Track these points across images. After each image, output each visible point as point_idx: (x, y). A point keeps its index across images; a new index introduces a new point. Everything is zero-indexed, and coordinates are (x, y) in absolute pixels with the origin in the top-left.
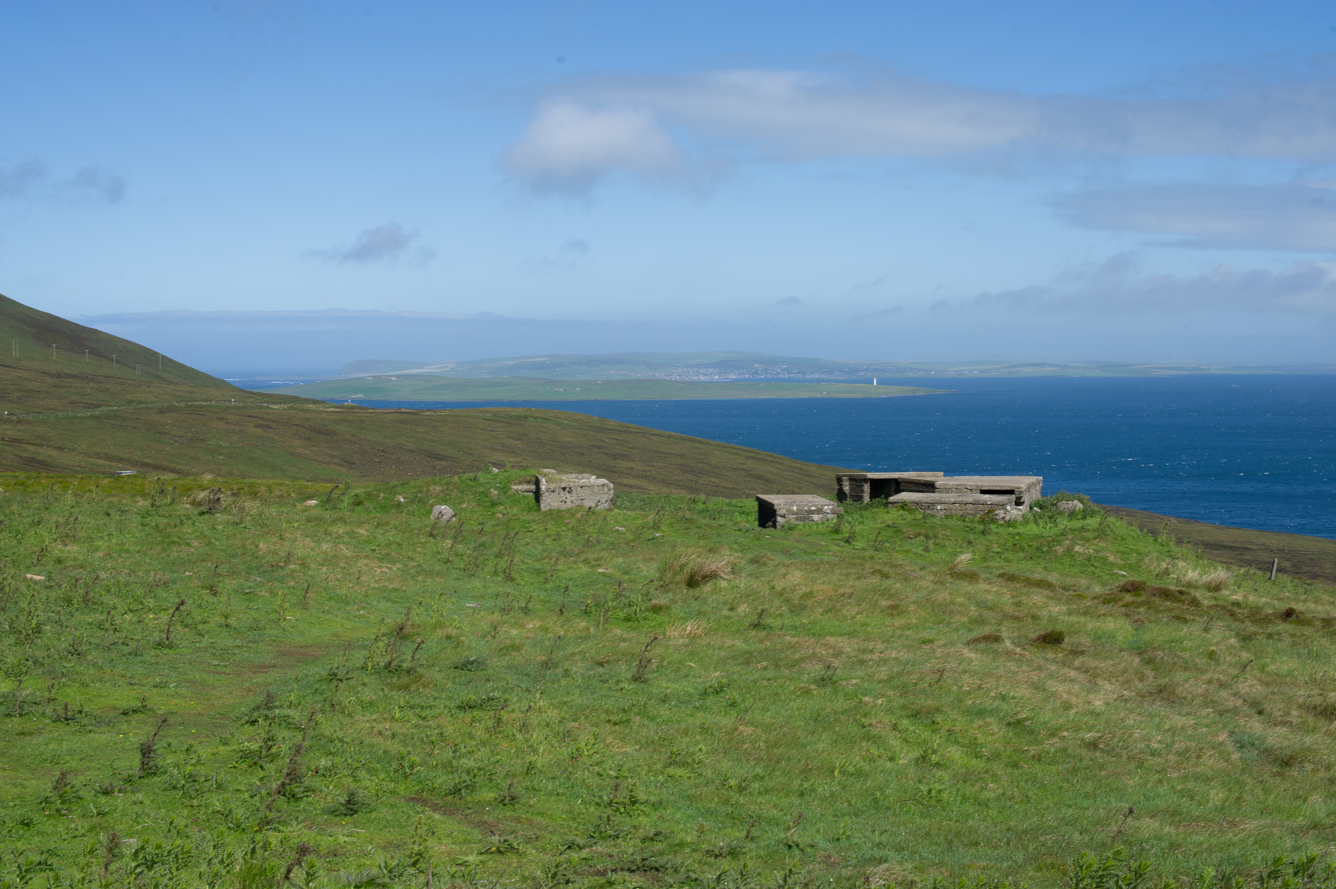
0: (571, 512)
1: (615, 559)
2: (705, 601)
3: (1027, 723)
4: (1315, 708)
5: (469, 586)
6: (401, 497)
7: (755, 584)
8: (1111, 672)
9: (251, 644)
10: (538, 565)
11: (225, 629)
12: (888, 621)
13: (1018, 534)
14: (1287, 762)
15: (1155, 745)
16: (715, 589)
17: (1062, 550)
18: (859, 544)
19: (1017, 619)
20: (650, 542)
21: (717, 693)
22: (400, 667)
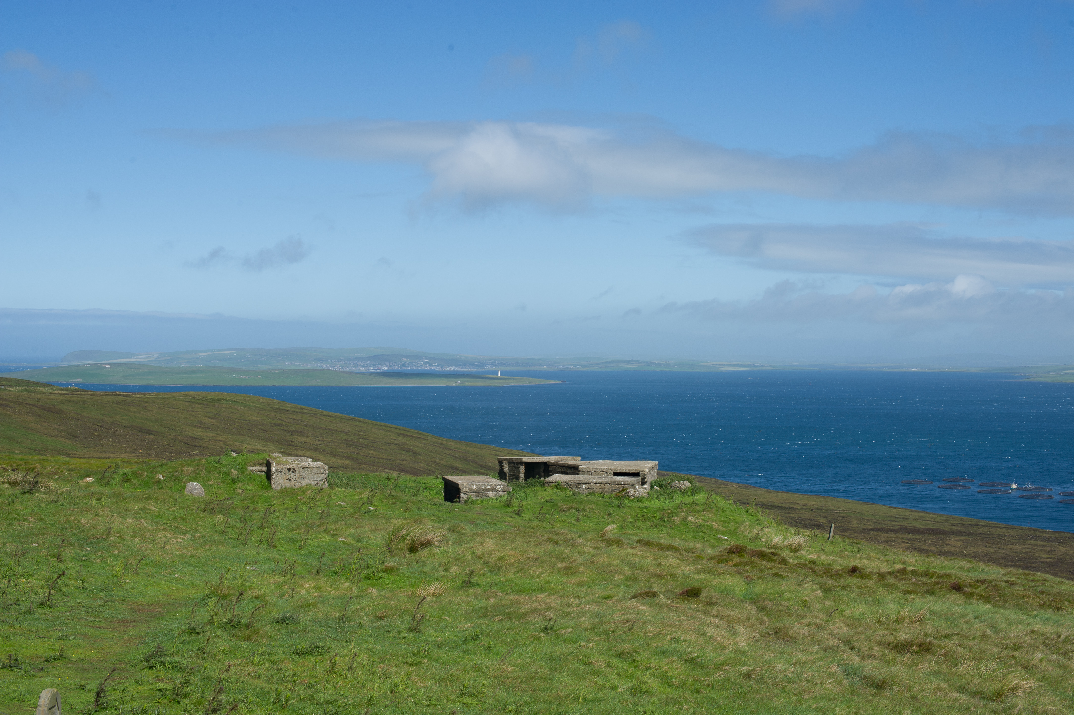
0: (303, 490)
1: (348, 529)
2: (424, 564)
3: (699, 660)
4: (889, 644)
5: (245, 553)
6: (160, 475)
7: (460, 549)
8: (739, 619)
9: (110, 603)
10: (291, 535)
11: (82, 591)
12: (565, 579)
13: (645, 507)
14: (881, 686)
15: (790, 675)
16: (430, 554)
17: (678, 520)
18: (527, 516)
19: (660, 577)
20: (367, 514)
21: (474, 640)
22: (240, 622)
